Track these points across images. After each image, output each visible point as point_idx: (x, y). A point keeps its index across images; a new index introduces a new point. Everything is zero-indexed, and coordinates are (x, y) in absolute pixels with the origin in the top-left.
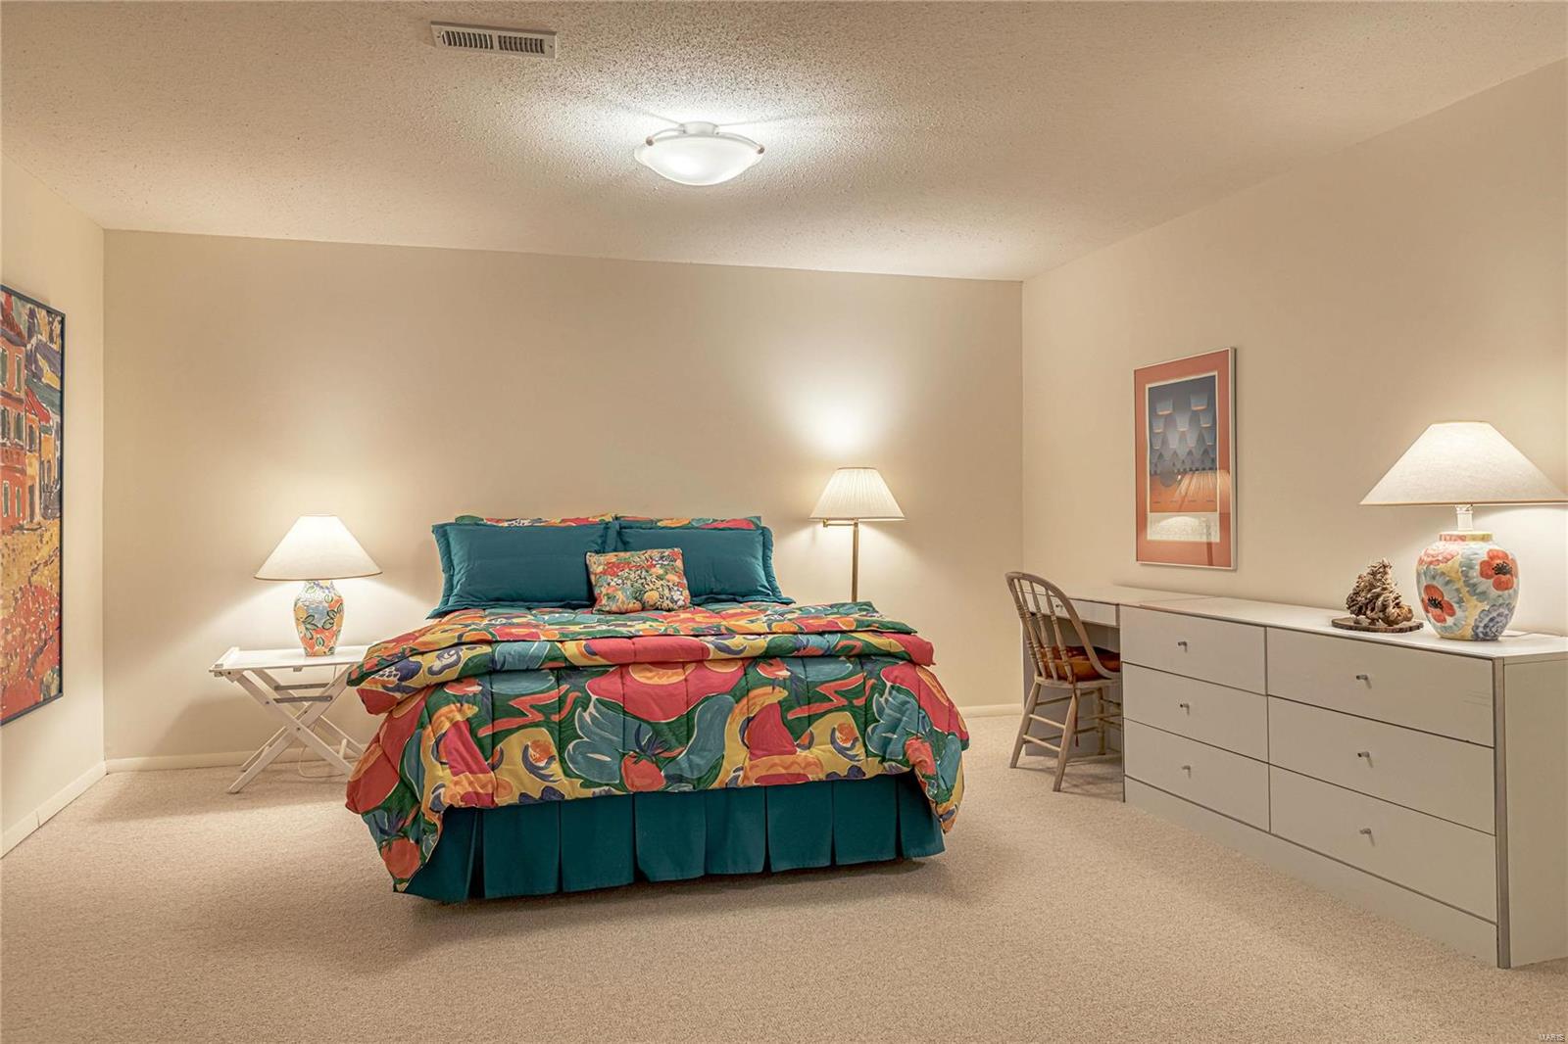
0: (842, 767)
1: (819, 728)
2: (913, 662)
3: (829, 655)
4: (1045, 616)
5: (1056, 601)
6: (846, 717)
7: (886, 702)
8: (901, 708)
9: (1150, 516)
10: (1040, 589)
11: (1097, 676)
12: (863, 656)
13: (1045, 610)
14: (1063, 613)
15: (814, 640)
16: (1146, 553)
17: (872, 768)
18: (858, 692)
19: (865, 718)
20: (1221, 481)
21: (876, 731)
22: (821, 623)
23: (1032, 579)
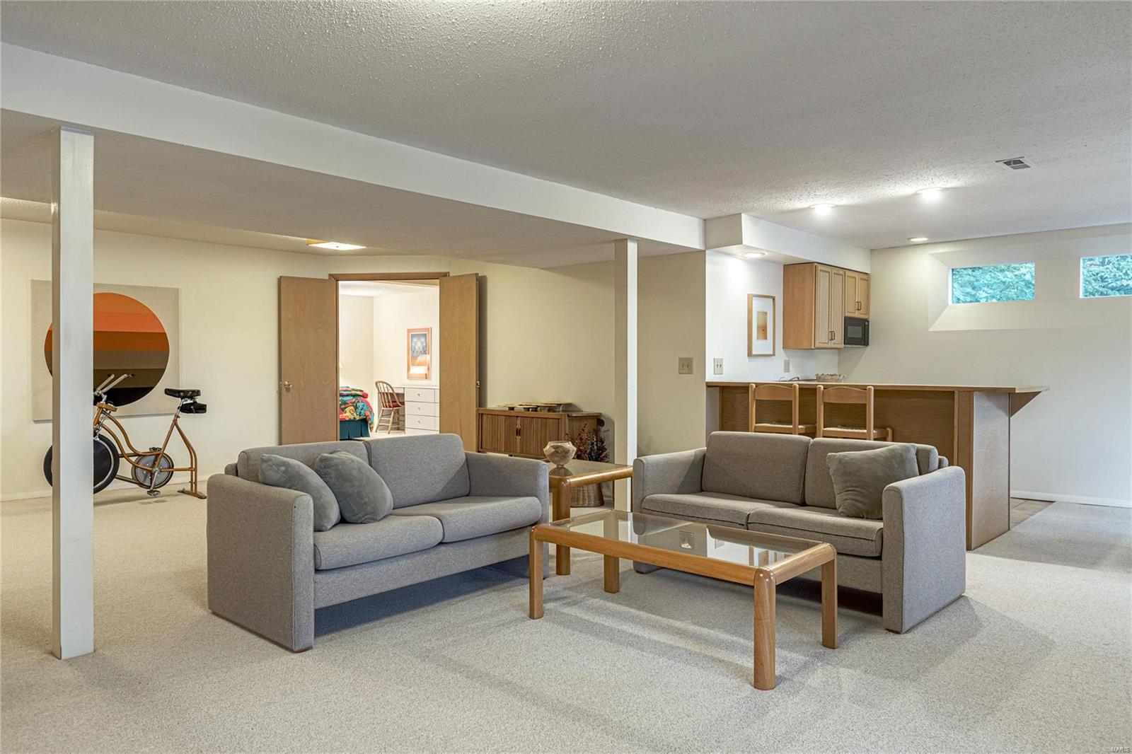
0: (352, 417)
1: (347, 410)
2: (363, 397)
3: (347, 395)
4: (390, 394)
5: (389, 388)
6: (352, 407)
7: (360, 405)
8: (363, 406)
9: (411, 367)
10: (385, 385)
11: (399, 406)
12: (354, 396)
13: (386, 391)
14: (391, 391)
15: (345, 393)
16: (409, 377)
17: (358, 418)
18: (354, 402)
19: (356, 408)
20: (428, 357)
21: (358, 411)
22: (344, 389)
23: (383, 382)
